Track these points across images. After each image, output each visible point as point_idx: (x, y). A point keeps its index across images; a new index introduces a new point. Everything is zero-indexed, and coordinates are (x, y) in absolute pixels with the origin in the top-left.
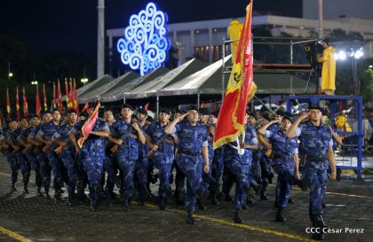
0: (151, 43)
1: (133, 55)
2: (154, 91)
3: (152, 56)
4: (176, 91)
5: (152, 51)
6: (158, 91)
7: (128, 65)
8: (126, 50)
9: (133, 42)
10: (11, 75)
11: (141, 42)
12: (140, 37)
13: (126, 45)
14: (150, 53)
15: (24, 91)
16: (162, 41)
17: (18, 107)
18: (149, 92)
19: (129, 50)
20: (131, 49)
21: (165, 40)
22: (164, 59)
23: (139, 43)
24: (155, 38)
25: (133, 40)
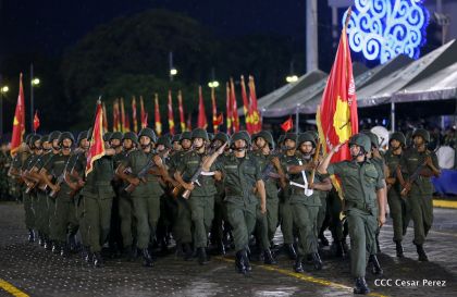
0: (398, 16)
1: (369, 36)
2: (386, 95)
3: (399, 38)
4: (422, 94)
5: (399, 29)
6: (394, 94)
7: (361, 52)
8: (358, 29)
9: (368, 16)
10: (174, 72)
11: (381, 15)
12: (379, 8)
13: (357, 19)
14: (395, 32)
15: (180, 97)
16: (414, 12)
17: (171, 123)
18: (379, 96)
19: (362, 28)
20: (366, 27)
21: (420, 11)
22: (418, 42)
23: (377, 17)
24: (403, 7)
25: (369, 12)
